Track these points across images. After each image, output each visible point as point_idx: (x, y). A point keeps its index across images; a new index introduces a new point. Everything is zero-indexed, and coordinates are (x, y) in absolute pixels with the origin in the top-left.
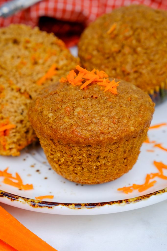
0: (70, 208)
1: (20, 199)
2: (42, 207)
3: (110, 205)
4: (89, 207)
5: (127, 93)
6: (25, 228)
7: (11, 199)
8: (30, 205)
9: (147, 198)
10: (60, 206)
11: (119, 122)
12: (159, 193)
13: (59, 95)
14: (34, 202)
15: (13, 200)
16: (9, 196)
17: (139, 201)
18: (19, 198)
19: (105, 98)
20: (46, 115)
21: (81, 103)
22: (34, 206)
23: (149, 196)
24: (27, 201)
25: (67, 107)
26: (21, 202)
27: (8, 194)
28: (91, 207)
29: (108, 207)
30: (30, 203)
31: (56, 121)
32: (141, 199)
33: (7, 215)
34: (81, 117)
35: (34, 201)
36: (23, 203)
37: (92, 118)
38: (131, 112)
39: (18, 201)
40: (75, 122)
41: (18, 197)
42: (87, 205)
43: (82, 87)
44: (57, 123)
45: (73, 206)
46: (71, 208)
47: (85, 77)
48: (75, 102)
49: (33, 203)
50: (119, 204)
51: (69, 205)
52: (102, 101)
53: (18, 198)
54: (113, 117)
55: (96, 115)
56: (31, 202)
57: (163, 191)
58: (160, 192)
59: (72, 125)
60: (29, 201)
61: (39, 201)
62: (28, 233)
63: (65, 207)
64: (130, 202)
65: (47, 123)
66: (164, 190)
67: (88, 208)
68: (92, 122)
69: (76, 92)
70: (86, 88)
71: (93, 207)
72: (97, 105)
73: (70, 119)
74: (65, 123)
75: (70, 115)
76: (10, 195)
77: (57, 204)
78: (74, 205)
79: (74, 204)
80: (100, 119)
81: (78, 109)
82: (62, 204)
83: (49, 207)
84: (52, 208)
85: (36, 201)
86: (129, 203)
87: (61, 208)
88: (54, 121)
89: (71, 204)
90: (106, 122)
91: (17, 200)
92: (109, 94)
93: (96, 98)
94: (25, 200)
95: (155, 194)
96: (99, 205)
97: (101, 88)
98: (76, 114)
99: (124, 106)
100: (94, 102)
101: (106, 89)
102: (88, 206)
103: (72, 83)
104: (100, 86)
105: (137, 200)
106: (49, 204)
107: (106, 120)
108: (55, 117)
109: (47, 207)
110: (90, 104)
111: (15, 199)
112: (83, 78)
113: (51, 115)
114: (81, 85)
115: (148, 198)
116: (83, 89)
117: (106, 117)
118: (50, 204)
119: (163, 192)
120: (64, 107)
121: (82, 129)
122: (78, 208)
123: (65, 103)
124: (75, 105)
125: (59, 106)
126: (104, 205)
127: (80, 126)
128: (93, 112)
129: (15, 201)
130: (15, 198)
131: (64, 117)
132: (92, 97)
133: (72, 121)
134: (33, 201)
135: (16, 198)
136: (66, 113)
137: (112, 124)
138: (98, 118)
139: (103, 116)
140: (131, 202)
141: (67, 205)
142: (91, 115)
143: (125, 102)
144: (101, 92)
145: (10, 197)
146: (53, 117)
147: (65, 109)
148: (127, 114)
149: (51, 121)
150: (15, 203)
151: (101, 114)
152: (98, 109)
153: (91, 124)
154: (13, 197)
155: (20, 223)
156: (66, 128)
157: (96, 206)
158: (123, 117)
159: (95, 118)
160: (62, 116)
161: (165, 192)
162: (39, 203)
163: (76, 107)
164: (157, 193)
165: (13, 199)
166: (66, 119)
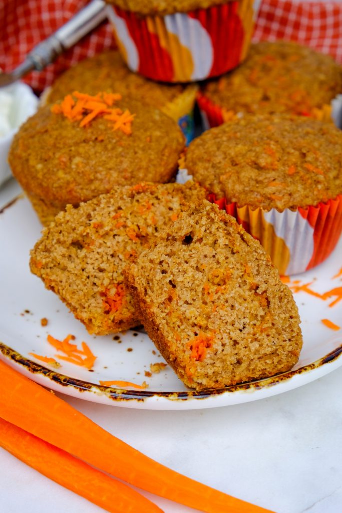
0: (171, 400)
1: (94, 389)
2: (127, 399)
3: (231, 393)
4: (200, 397)
5: (146, 130)
6: (106, 432)
7: (80, 388)
8: (110, 397)
9: (287, 379)
10: (156, 397)
11: (132, 177)
12: (305, 369)
13: (51, 136)
14: (115, 392)
15: (82, 391)
16: (76, 384)
17: (275, 385)
18: (92, 386)
19: (114, 141)
20: (34, 167)
21: (81, 150)
22: (115, 398)
23: (290, 376)
24: (105, 391)
25: (61, 156)
26: (95, 392)
27: (74, 381)
28: (203, 396)
29: (229, 395)
30: (109, 394)
31: (47, 176)
32: (278, 381)
33: (75, 415)
34: (80, 171)
35: (115, 390)
36: (99, 394)
37: (96, 172)
38: (150, 160)
39: (91, 391)
40: (72, 179)
41: (89, 385)
42: (196, 394)
43: (82, 124)
44: (48, 179)
45: (175, 397)
46: (173, 400)
47: (87, 106)
48: (73, 148)
49: (113, 394)
50: (245, 390)
51: (169, 395)
52: (110, 146)
53: (90, 387)
54: (125, 170)
55: (101, 169)
56: (111, 392)
57: (311, 367)
58: (307, 368)
59: (68, 183)
60: (108, 392)
61: (123, 391)
62: (111, 440)
63: (162, 399)
64: (261, 387)
65: (35, 178)
66: (314, 365)
67: (198, 399)
68: (96, 179)
69: (74, 132)
70: (87, 126)
71: (206, 397)
72: (103, 153)
73: (66, 174)
74: (59, 179)
75: (66, 167)
76: (78, 383)
77: (150, 394)
78: (176, 395)
79: (176, 393)
80: (107, 174)
81: (77, 160)
82: (158, 393)
83: (139, 400)
84: (143, 400)
85: (118, 391)
86: (260, 389)
87: (157, 400)
88: (44, 175)
89: (172, 393)
90: (115, 178)
91: (89, 390)
92: (120, 133)
93: (102, 141)
94: (101, 390)
95: (300, 372)
96: (215, 394)
97: (109, 125)
98: (74, 166)
99: (140, 152)
100: (99, 148)
101: (116, 127)
102: (198, 395)
103: (70, 117)
104: (108, 121)
105: (272, 383)
106: (138, 394)
107: (115, 175)
108: (45, 171)
109: (135, 399)
110: (92, 151)
111: (86, 389)
112: (84, 109)
113: (39, 166)
114: (81, 120)
115: (289, 379)
116: (85, 126)
117: (115, 171)
118: (140, 395)
119: (312, 369)
120: (57, 155)
121: (82, 189)
122: (183, 399)
123: (59, 149)
124: (72, 153)
125: (51, 154)
126: (222, 393)
127: (79, 184)
128: (97, 164)
129: (86, 393)
130: (85, 387)
131: (58, 170)
132: (96, 139)
133: (68, 177)
134: (113, 391)
135: (88, 388)
136: (60, 165)
137: (123, 180)
138: (104, 173)
139: (110, 169)
140: (263, 386)
141: (166, 394)
142: (95, 168)
143: (141, 145)
144: (109, 132)
145: (78, 385)
146: (42, 169)
147: (59, 158)
148: (144, 164)
149: (40, 175)
150: (86, 395)
151: (108, 166)
152: (104, 158)
153: (94, 182)
154: (83, 385)
155: (97, 425)
156: (61, 187)
157: (210, 394)
158: (140, 169)
159: (100, 172)
160: (55, 170)
161: (314, 368)
162: (123, 393)
163: (74, 156)
164: (303, 370)
165: (83, 389)
166: (61, 174)
